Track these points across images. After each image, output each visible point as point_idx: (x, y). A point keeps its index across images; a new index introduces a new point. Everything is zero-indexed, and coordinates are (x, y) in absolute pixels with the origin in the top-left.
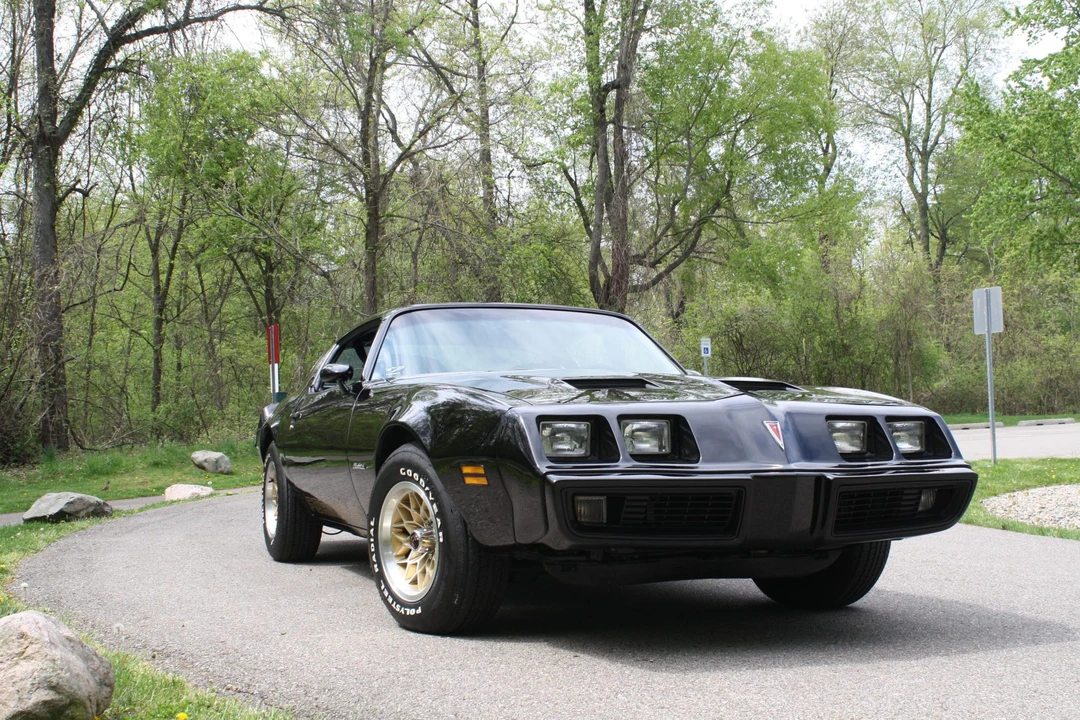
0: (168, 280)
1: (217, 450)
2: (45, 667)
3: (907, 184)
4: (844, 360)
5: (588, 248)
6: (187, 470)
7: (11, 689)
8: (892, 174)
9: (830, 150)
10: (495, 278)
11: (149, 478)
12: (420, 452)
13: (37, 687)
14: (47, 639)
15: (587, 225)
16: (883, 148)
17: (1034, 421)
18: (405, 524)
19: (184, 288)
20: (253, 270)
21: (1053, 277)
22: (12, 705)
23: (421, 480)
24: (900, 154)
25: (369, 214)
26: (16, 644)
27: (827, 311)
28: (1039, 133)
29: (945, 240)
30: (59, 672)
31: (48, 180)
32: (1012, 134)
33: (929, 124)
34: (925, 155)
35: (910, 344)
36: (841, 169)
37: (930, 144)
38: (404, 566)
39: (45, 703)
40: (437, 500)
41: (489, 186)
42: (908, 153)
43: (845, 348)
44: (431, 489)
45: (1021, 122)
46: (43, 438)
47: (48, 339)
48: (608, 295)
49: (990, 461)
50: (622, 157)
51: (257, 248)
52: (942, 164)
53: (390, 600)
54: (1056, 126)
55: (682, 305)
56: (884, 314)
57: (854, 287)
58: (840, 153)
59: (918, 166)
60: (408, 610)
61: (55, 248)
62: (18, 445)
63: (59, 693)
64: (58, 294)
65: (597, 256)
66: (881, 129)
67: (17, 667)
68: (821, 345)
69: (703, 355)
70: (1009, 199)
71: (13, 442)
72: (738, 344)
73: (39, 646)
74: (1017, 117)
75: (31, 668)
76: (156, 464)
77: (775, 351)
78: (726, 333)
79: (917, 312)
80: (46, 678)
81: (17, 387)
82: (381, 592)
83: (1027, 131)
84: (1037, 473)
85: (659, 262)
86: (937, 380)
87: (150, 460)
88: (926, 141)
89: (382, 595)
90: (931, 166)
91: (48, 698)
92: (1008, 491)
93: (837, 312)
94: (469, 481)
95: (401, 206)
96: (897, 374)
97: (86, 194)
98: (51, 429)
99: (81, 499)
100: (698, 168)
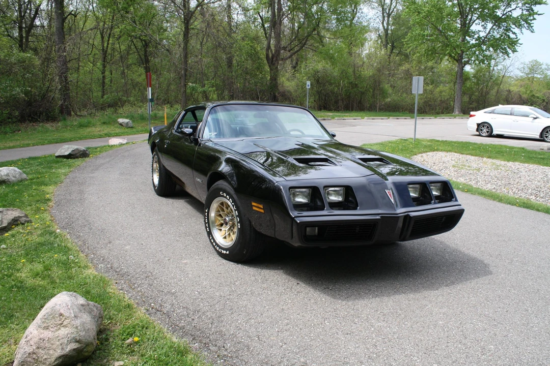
0: (107, 47)
1: (127, 118)
2: (73, 332)
3: (381, 25)
4: (355, 89)
5: (266, 43)
6: (116, 126)
7: (58, 343)
8: (377, 21)
9: (355, 10)
10: (231, 53)
11: (102, 129)
12: (230, 186)
13: (70, 342)
14: (73, 315)
15: (266, 34)
16: (374, 11)
17: (421, 117)
18: (221, 213)
19: (113, 49)
20: (139, 45)
21: (430, 64)
22: (59, 352)
23: (230, 200)
24: (380, 14)
25: (185, 28)
26: (58, 319)
27: (350, 70)
28: (432, 12)
29: (393, 47)
30: (80, 333)
31: (60, 10)
32: (422, 11)
33: (391, 4)
34: (389, 15)
35: (379, 85)
36: (359, 18)
37: (391, 11)
38: (221, 230)
39: (74, 349)
40: (238, 209)
41: (230, 17)
42: (383, 13)
43: (356, 85)
44: (235, 204)
45: (426, 7)
46: (61, 112)
47: (62, 73)
48: (272, 61)
49: (413, 139)
50: (280, 9)
51: (141, 38)
52: (394, 19)
53: (214, 244)
54: (438, 10)
55: (297, 63)
56: (371, 74)
57: (361, 63)
58: (359, 12)
59: (386, 19)
60: (223, 251)
61: (64, 37)
62: (52, 114)
63: (81, 343)
64: (65, 56)
65: (269, 47)
66: (374, 4)
67: (60, 332)
68: (347, 83)
69: (307, 87)
70: (419, 35)
71: (50, 113)
72: (318, 81)
73: (69, 320)
74: (425, 5)
75: (67, 332)
76: (104, 123)
77: (331, 84)
78: (314, 77)
79: (383, 74)
80: (74, 337)
81: (51, 91)
82: (210, 240)
83: (428, 11)
84: (430, 146)
85: (292, 50)
86: (387, 98)
87: (102, 121)
88: (389, 10)
89: (211, 241)
90: (390, 19)
91: (75, 347)
92: (420, 153)
93: (354, 71)
94: (254, 208)
95: (197, 24)
96: (373, 95)
97: (75, 16)
98: (64, 107)
99: (77, 149)
100: (308, 16)
